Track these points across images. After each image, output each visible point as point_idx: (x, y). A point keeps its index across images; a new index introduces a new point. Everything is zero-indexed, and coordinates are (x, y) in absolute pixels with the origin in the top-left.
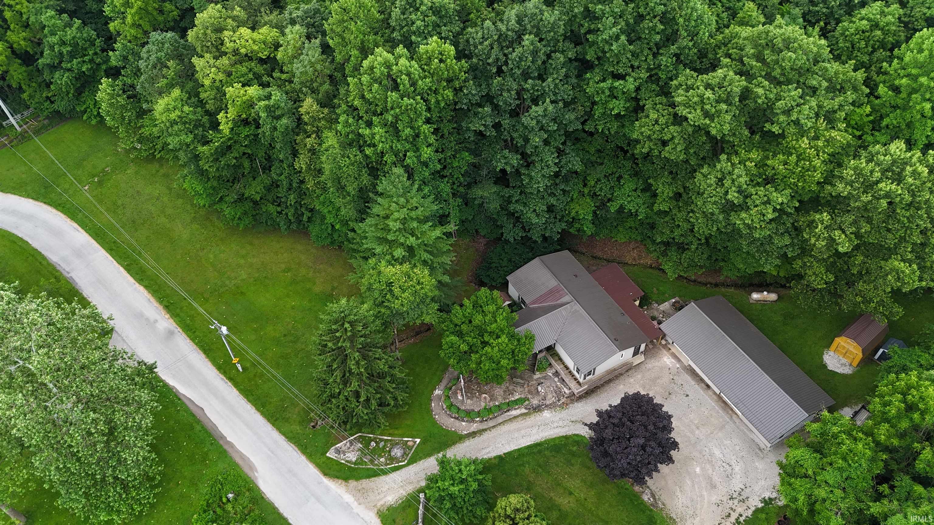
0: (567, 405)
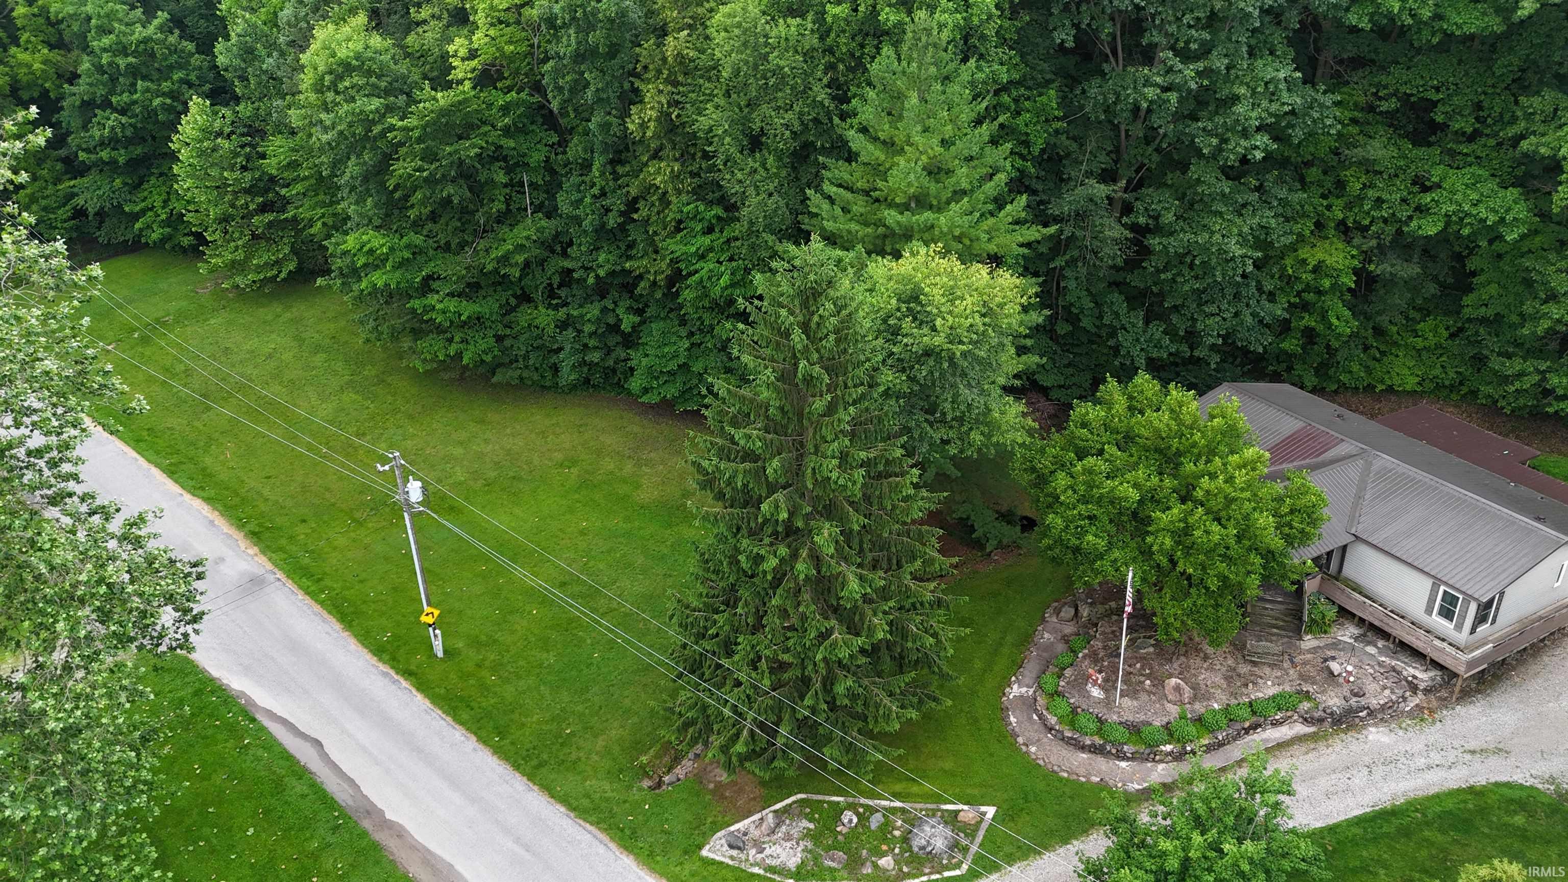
0: (1432, 711)
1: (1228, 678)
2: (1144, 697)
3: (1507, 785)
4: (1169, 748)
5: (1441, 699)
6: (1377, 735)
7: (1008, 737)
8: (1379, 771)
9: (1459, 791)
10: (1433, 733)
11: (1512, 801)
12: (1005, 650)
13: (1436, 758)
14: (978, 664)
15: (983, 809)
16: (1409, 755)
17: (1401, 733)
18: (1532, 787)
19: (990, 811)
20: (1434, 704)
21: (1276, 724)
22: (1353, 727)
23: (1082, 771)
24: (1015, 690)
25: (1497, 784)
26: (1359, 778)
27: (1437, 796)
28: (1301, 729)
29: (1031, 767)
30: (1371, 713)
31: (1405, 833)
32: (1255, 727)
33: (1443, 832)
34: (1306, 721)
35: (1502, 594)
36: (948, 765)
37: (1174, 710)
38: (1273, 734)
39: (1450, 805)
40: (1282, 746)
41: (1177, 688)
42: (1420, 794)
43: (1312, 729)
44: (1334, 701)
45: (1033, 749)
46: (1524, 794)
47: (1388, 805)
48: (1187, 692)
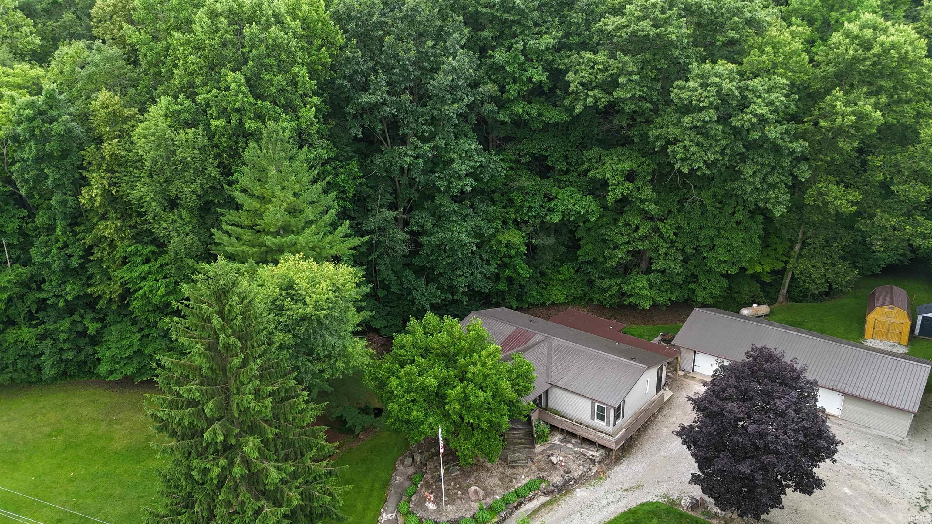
0: (604, 473)
1: (501, 480)
2: (458, 502)
3: (646, 504)
5: (607, 465)
6: (581, 493)
8: (585, 513)
9: (625, 513)
10: (607, 485)
11: (649, 512)
12: (375, 494)
13: (611, 498)
14: (360, 507)
16: (598, 500)
17: (592, 488)
18: (657, 502)
20: (604, 468)
21: (531, 499)
22: (568, 491)
24: (385, 517)
25: (641, 505)
26: (577, 520)
28: (543, 499)
30: (576, 481)
32: (520, 505)
34: (545, 494)
35: (624, 401)
37: (476, 505)
38: (530, 506)
40: (535, 512)
41: (476, 492)
42: (607, 520)
43: (549, 498)
44: (557, 479)
46: (654, 507)
48: (481, 493)
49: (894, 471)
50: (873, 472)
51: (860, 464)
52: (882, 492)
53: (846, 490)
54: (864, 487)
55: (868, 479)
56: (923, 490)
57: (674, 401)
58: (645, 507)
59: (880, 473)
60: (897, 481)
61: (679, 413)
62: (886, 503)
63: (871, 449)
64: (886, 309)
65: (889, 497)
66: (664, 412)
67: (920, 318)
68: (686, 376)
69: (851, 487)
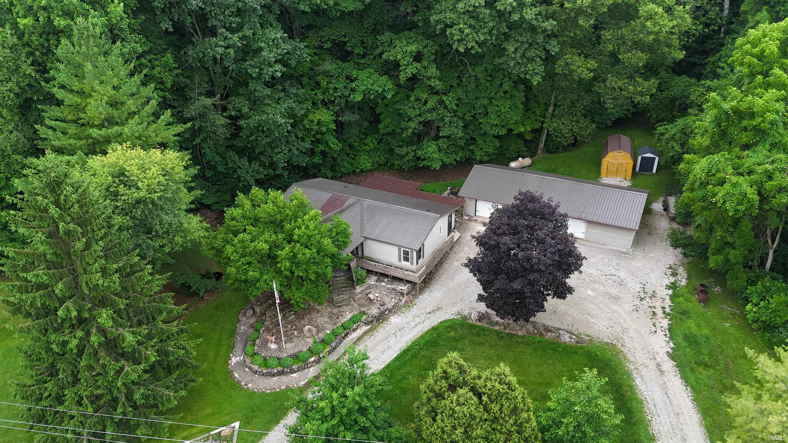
0: (411, 302)
1: (330, 318)
2: (295, 340)
3: (445, 321)
4: (313, 359)
5: (413, 295)
6: (394, 320)
7: (236, 385)
8: (398, 334)
9: (429, 330)
10: (414, 310)
11: (448, 327)
12: (224, 342)
13: (418, 320)
14: (211, 355)
15: (233, 425)
16: (408, 323)
17: (402, 315)
18: (453, 319)
19: (237, 424)
20: (411, 298)
21: (354, 330)
22: (385, 319)
23: (276, 386)
24: (234, 360)
25: (441, 323)
26: (392, 340)
27: (422, 336)
28: (365, 328)
29: (251, 394)
30: (390, 311)
31: (414, 356)
32: (346, 335)
33: (428, 350)
34: (366, 324)
35: (423, 245)
36: (209, 411)
37: (310, 341)
38: (355, 335)
39: (427, 338)
40: (359, 339)
41: (310, 330)
42: (416, 337)
43: (369, 327)
44: (374, 311)
45: (250, 385)
46: (451, 323)
47: (406, 347)
48: (314, 330)
49: (622, 275)
50: (608, 277)
51: (599, 272)
52: (614, 291)
53: (590, 292)
54: (602, 288)
55: (605, 282)
56: (642, 286)
57: (462, 240)
58: (444, 324)
59: (613, 277)
60: (625, 281)
61: (466, 249)
62: (617, 299)
63: (606, 260)
64: (616, 153)
65: (619, 294)
66: (455, 249)
67: (640, 158)
68: (470, 220)
69: (593, 290)
